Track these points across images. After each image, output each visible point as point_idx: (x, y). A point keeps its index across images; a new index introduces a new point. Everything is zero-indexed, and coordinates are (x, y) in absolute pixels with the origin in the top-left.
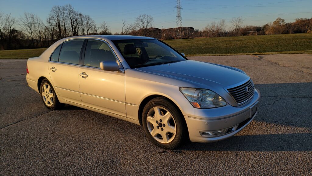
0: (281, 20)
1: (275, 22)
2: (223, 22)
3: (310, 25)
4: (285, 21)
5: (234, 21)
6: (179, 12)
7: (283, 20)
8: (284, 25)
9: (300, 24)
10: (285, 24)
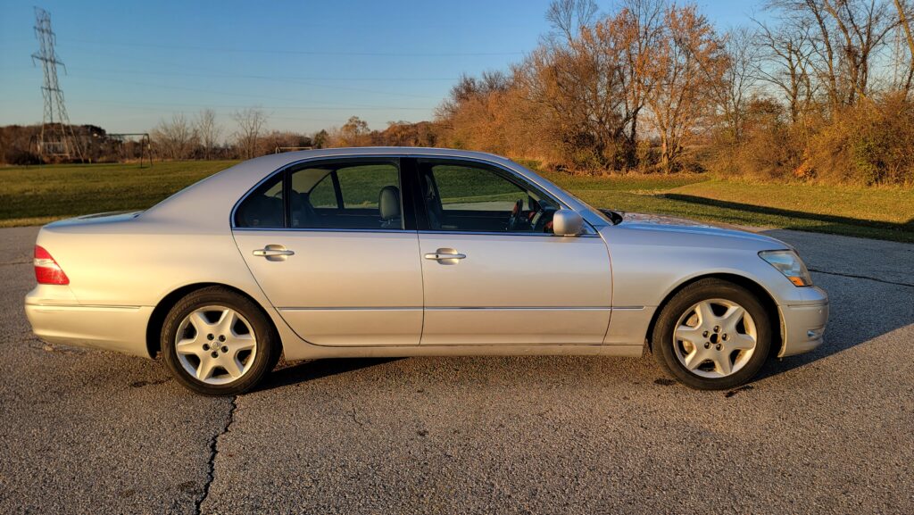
0: (360, 122)
1: (347, 126)
2: (210, 117)
3: (419, 139)
4: (369, 127)
5: (240, 116)
6: (51, 74)
7: (364, 124)
8: (367, 136)
9: (399, 135)
10: (369, 133)
